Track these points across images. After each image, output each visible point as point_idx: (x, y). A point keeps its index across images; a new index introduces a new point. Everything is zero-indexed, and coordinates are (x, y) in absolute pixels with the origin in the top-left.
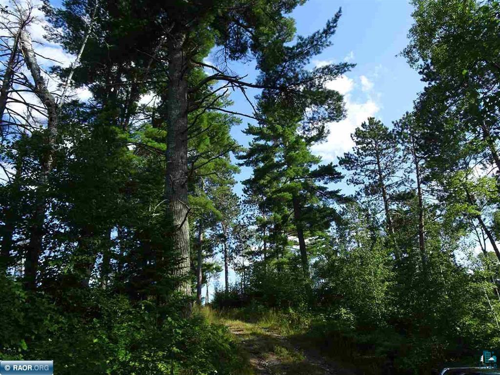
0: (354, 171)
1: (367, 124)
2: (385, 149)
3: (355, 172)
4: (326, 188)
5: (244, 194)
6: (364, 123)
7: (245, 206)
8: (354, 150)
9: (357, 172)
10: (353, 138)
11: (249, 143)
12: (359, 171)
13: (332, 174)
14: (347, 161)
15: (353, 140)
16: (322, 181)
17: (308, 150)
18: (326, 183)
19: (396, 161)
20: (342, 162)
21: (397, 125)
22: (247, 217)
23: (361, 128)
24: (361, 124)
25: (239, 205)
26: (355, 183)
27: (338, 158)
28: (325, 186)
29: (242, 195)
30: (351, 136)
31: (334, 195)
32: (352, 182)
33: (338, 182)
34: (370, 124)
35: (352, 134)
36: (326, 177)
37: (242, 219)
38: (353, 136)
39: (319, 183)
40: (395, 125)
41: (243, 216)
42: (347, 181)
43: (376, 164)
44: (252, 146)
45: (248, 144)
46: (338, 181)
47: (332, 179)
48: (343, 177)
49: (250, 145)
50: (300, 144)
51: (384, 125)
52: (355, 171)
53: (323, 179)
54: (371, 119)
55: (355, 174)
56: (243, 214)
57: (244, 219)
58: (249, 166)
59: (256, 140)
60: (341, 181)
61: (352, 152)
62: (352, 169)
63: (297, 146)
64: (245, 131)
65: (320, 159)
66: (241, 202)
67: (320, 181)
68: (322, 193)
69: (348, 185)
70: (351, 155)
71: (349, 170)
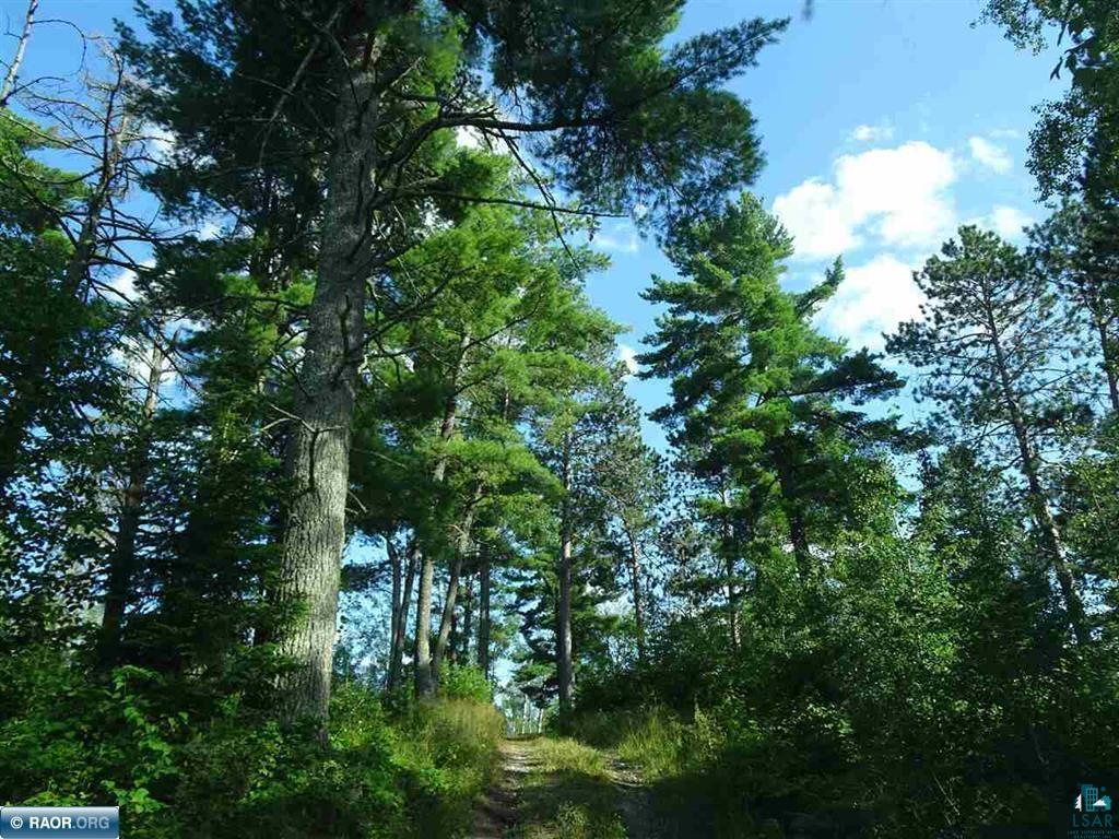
0: (933, 367)
1: (959, 243)
2: (1014, 303)
3: (938, 370)
4: (860, 416)
5: (671, 448)
6: (948, 243)
7: (677, 476)
8: (924, 312)
9: (942, 367)
10: (923, 284)
11: (657, 320)
12: (946, 365)
13: (870, 379)
14: (908, 341)
15: (922, 288)
16: (847, 398)
17: (807, 325)
18: (858, 402)
19: (1047, 330)
20: (895, 345)
21: (1037, 236)
22: (685, 501)
23: (943, 258)
24: (941, 247)
25: (664, 475)
26: (938, 396)
27: (885, 336)
28: (858, 409)
29: (668, 451)
30: (916, 279)
31: (883, 430)
32: (929, 394)
33: (891, 398)
34: (964, 244)
35: (915, 274)
36: (859, 388)
37: (675, 508)
38: (919, 277)
39: (841, 403)
40: (1032, 236)
41: (677, 500)
42: (915, 391)
43: (989, 343)
44: (664, 326)
45: (653, 323)
46: (891, 395)
47: (874, 392)
48: (902, 384)
49: (658, 325)
50: (777, 308)
51: (1002, 240)
52: (936, 365)
53: (852, 393)
54: (966, 229)
55: (938, 374)
56: (676, 496)
57: (679, 507)
58: (666, 376)
59: (674, 312)
60: (897, 395)
61: (920, 319)
62: (927, 363)
63: (770, 316)
64: (648, 294)
65: (844, 345)
66: (667, 468)
67: (843, 399)
68: (851, 429)
69: (918, 401)
70: (918, 325)
71: (918, 364)
